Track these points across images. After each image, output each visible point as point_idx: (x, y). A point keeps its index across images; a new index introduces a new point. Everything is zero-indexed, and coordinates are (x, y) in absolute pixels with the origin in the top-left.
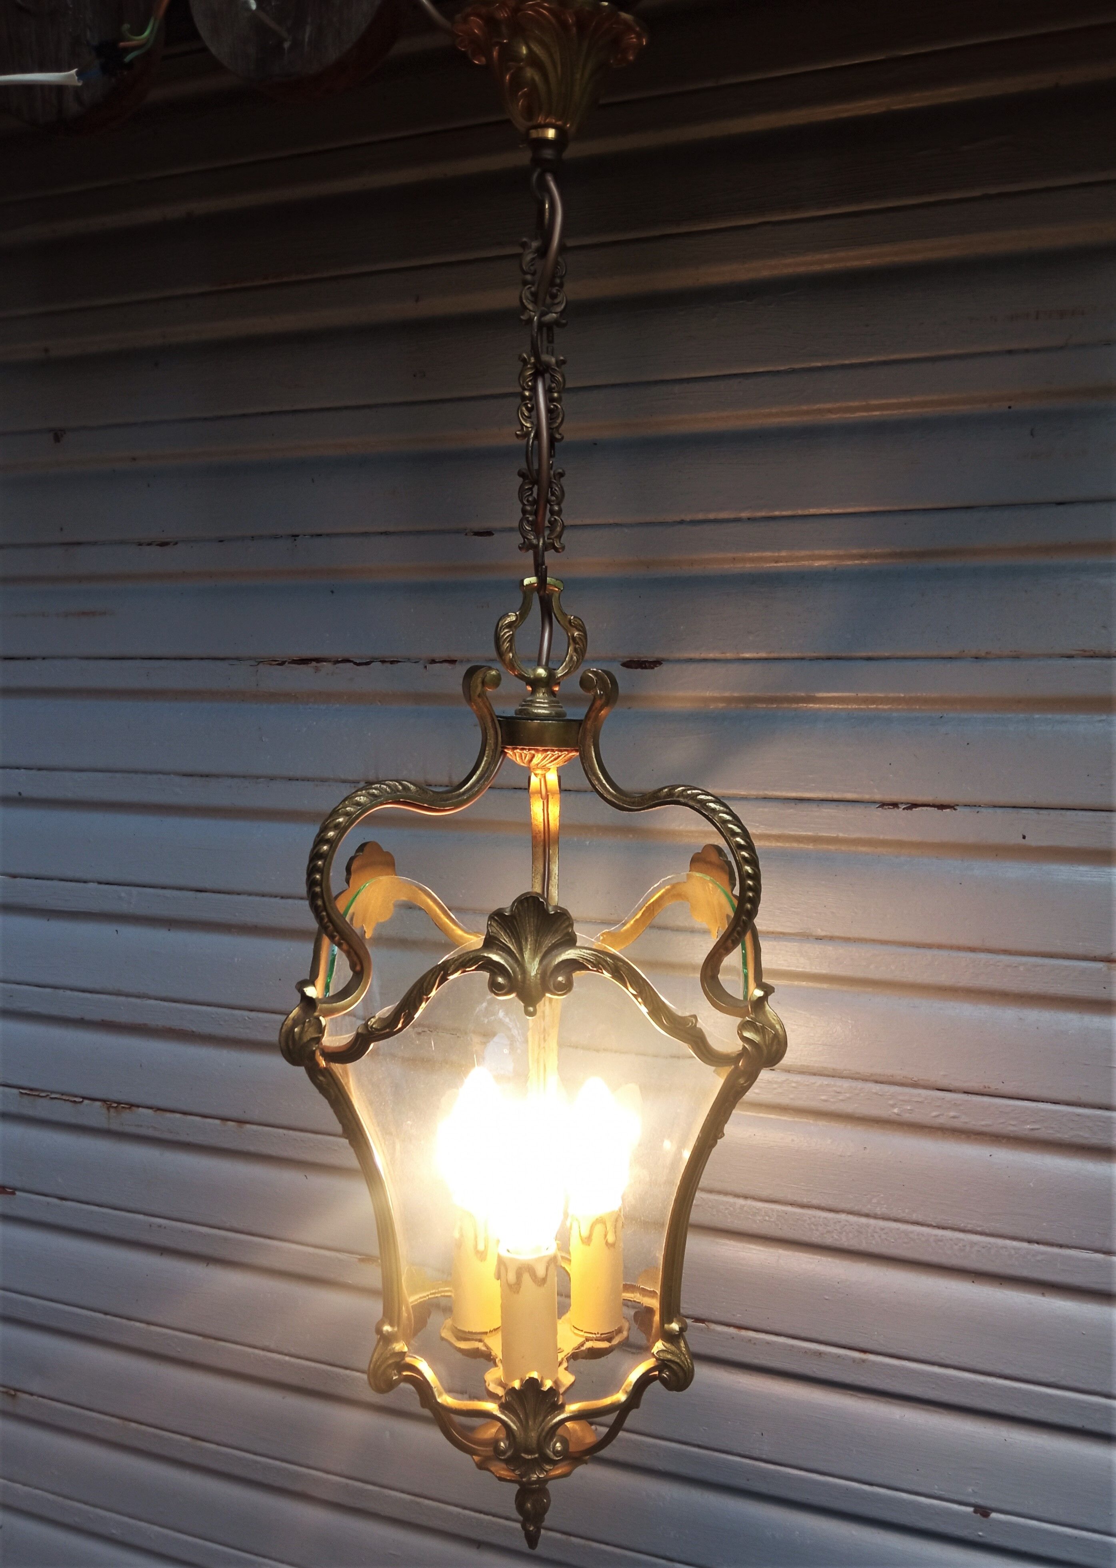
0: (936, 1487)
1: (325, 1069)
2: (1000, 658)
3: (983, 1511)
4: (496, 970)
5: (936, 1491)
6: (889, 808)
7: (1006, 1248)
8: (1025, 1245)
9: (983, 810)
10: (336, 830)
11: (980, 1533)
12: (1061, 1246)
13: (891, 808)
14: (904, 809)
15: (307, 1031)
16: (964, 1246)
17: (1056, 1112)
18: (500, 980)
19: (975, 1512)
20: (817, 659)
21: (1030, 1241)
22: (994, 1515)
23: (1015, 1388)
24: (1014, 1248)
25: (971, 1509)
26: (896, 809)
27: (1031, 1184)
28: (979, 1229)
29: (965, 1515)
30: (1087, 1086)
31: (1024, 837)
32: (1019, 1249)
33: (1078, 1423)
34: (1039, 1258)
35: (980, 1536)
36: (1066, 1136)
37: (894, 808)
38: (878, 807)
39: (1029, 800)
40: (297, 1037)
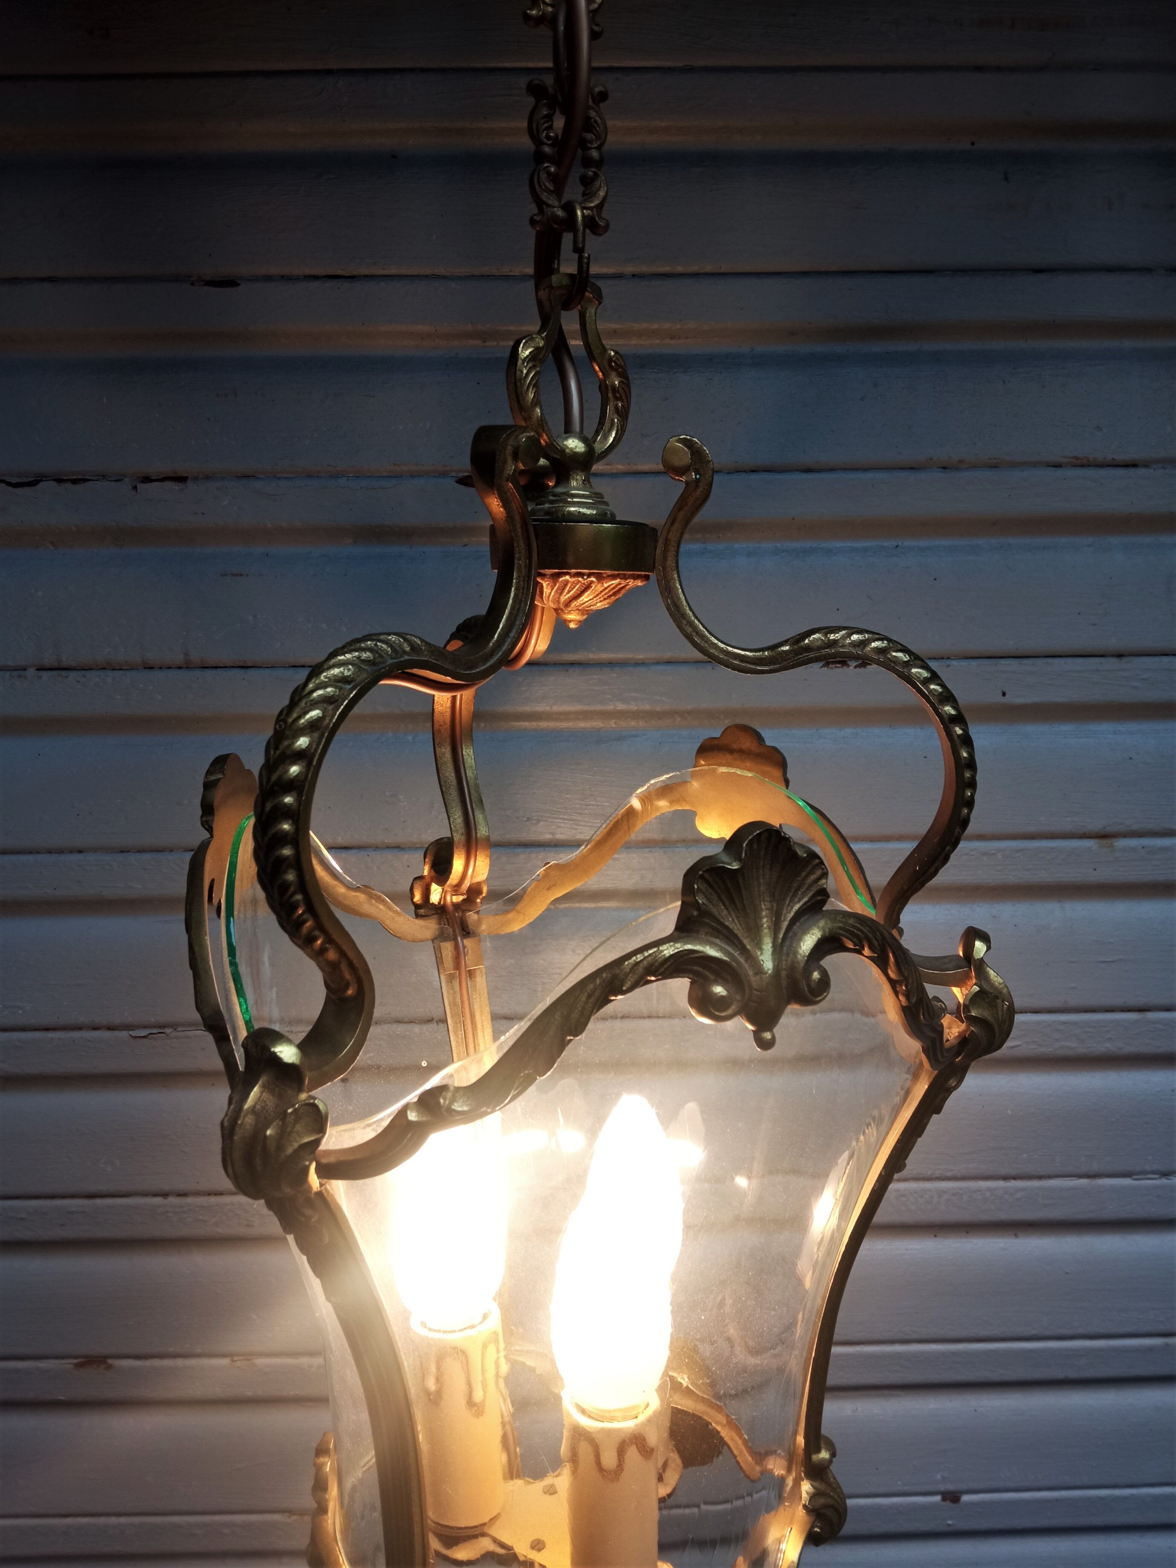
0: (899, 1483)
1: (320, 1194)
2: (973, 467)
3: (952, 1497)
4: (707, 973)
5: (900, 1487)
6: (836, 667)
7: (980, 1191)
8: (1001, 1183)
9: (954, 663)
10: (313, 732)
11: (950, 1522)
12: (1040, 1177)
13: (839, 667)
14: (856, 667)
15: (291, 1132)
16: (932, 1197)
17: (1038, 1023)
18: (719, 990)
19: (944, 1499)
20: (736, 472)
21: (1005, 1178)
22: (965, 1498)
23: (992, 1351)
24: (989, 1189)
25: (938, 1498)
26: (845, 667)
27: (1009, 1112)
28: (949, 1174)
29: (934, 1506)
30: (1074, 988)
31: (1004, 694)
32: (995, 1189)
33: (1059, 1374)
34: (1019, 1195)
35: (949, 1525)
36: (1051, 1050)
37: (842, 667)
38: (821, 667)
39: (1010, 645)
40: (272, 1146)
